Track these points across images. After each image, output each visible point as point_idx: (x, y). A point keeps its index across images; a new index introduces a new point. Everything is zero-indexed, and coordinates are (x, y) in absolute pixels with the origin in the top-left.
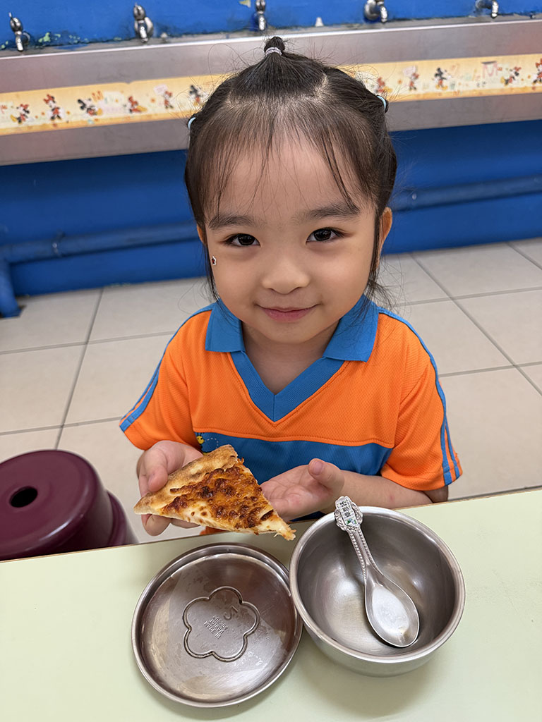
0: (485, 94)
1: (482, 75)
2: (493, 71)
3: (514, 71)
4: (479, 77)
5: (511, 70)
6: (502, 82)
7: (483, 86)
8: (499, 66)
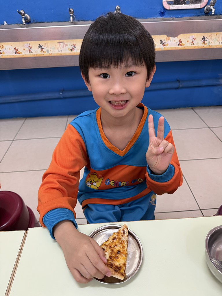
0: (63, 55)
1: (59, 47)
2: (63, 46)
3: (73, 46)
4: (58, 48)
5: (72, 46)
6: (69, 50)
7: (61, 52)
8: (66, 43)
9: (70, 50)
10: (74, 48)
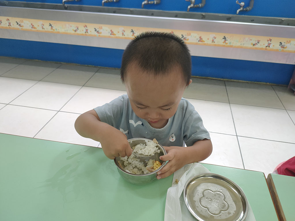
9: (253, 45)
10: (258, 44)
